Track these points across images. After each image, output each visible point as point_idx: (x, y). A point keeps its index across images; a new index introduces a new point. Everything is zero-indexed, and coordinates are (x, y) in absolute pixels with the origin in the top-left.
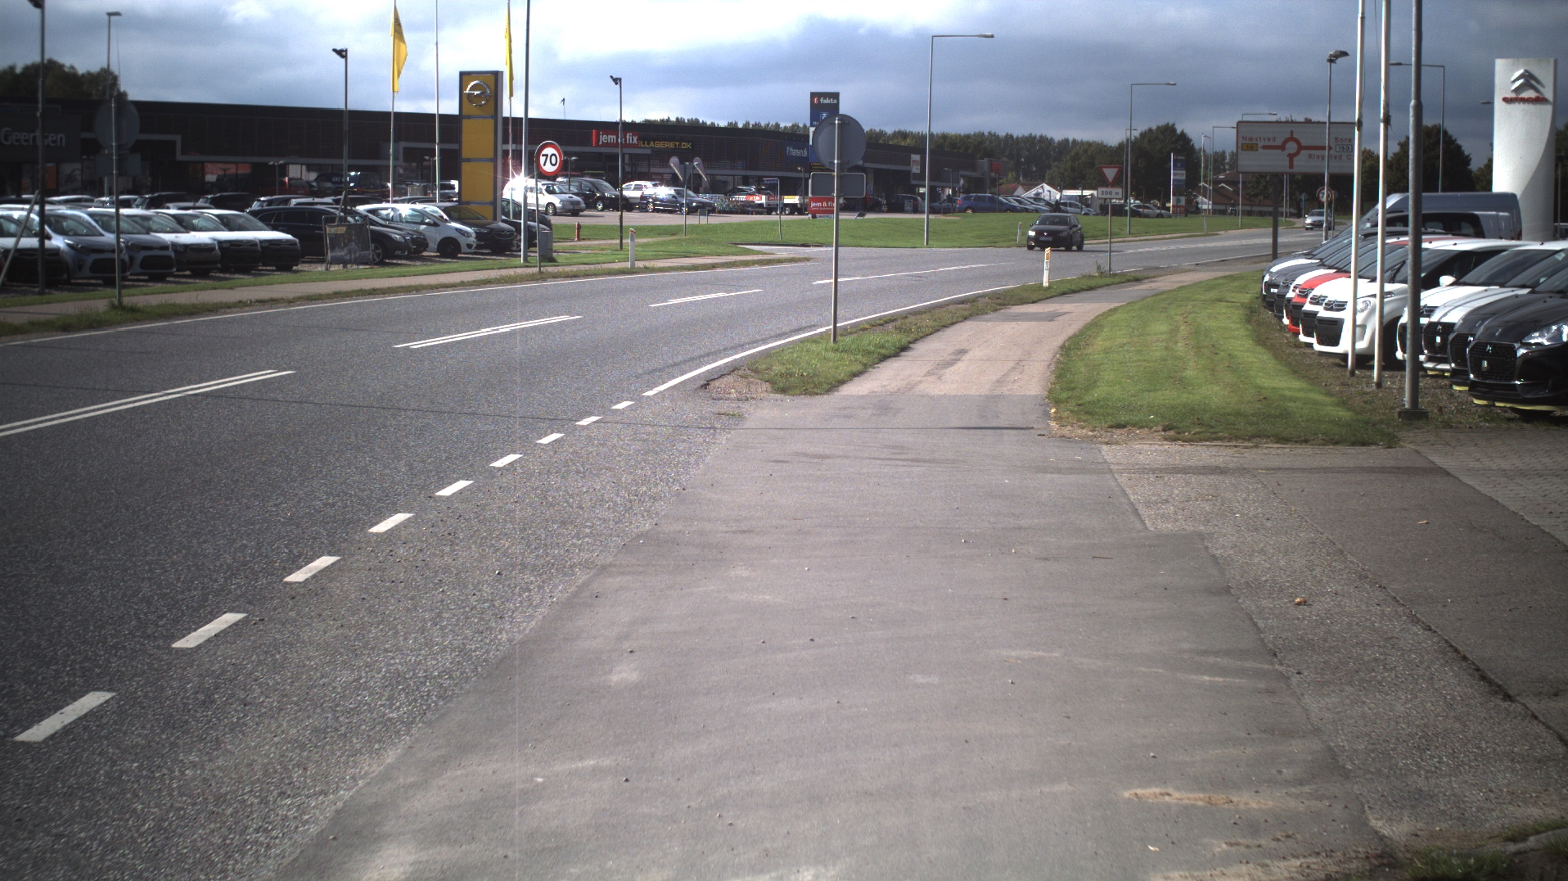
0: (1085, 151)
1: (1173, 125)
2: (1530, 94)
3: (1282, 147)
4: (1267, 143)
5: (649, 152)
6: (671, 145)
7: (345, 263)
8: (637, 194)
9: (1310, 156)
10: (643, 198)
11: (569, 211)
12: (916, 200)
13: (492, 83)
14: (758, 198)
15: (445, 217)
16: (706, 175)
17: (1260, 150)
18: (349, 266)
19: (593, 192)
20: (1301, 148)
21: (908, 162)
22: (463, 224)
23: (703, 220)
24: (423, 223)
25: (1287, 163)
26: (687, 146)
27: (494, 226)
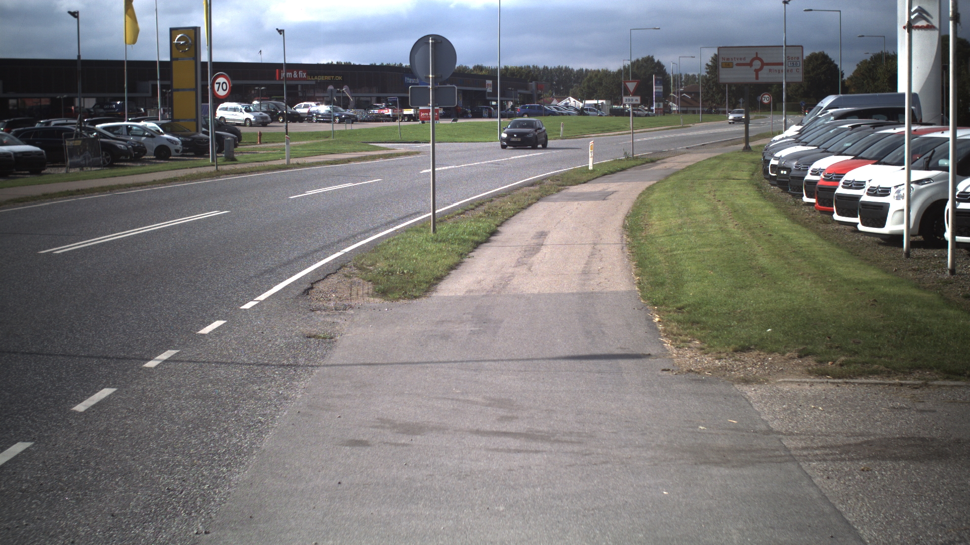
0: (596, 75)
1: (652, 57)
2: (923, 23)
3: (750, 64)
4: (739, 62)
5: (314, 83)
6: (328, 78)
7: (81, 166)
8: (305, 111)
9: (770, 70)
10: (309, 113)
11: (260, 123)
12: (490, 109)
13: (193, 35)
14: (386, 111)
15: (161, 130)
16: (352, 97)
17: (735, 67)
18: (85, 169)
19: (276, 110)
20: (763, 64)
21: (484, 85)
22: (174, 135)
23: (349, 127)
24: (143, 135)
25: (754, 76)
26: (340, 78)
27: (196, 136)
